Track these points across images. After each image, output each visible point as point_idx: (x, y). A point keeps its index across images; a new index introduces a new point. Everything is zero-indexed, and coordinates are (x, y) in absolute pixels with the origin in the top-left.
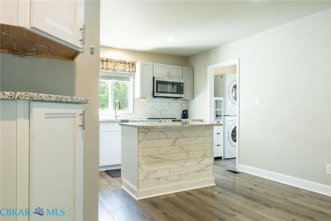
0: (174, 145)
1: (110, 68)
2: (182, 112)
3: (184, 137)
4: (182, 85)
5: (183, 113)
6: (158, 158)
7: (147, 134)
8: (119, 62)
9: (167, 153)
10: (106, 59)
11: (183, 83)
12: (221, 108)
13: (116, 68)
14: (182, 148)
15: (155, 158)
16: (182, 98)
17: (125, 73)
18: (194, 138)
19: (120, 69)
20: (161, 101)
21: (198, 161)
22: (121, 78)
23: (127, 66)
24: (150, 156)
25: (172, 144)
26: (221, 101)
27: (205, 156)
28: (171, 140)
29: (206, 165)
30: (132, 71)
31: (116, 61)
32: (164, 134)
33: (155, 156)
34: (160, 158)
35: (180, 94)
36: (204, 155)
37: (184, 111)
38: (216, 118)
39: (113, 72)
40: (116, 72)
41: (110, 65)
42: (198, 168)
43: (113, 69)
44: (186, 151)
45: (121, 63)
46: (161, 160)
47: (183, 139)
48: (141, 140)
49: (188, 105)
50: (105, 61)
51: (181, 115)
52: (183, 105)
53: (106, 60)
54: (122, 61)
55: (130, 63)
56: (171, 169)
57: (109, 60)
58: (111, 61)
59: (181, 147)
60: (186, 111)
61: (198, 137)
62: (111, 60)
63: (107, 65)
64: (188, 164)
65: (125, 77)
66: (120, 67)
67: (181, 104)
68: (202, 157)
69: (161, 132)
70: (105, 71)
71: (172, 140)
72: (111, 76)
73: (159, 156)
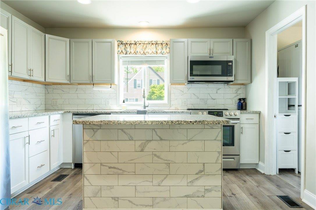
0: (142, 151)
1: (139, 52)
2: (237, 101)
3: (161, 140)
4: (231, 64)
5: (240, 102)
6: (114, 168)
7: (96, 131)
8: (149, 44)
9: (131, 162)
10: (135, 41)
11: (231, 62)
12: (294, 94)
13: (147, 50)
14: (158, 157)
15: (110, 168)
16: (232, 81)
17: (157, 55)
18: (182, 142)
19: (150, 52)
20: (207, 87)
21: (189, 180)
22: (154, 62)
23: (160, 47)
24: (101, 164)
25: (139, 149)
26: (294, 83)
27: (203, 173)
28: (136, 142)
29: (206, 188)
30: (165, 52)
31: (146, 43)
32: (125, 132)
33: (110, 165)
34: (118, 169)
35: (227, 76)
36: (201, 171)
37: (240, 99)
38: (288, 109)
39: (143, 55)
40: (147, 55)
41: (139, 48)
42: (190, 191)
43: (142, 52)
44: (166, 162)
45: (153, 44)
46: (120, 172)
47: (160, 142)
48: (88, 141)
49: (246, 92)
50: (133, 44)
51: (237, 105)
52: (239, 92)
53: (135, 43)
54: (153, 42)
55: (164, 42)
56: (138, 188)
57: (137, 43)
58: (140, 44)
59: (155, 155)
60: (244, 99)
61: (190, 140)
62: (140, 42)
63: (136, 49)
64: (168, 182)
65: (159, 61)
66: (151, 49)
67: (237, 90)
68: (197, 174)
69: (120, 130)
70: (134, 55)
71: (138, 143)
72: (142, 61)
73: (116, 166)
